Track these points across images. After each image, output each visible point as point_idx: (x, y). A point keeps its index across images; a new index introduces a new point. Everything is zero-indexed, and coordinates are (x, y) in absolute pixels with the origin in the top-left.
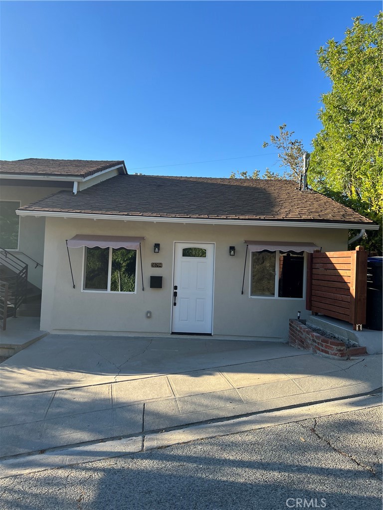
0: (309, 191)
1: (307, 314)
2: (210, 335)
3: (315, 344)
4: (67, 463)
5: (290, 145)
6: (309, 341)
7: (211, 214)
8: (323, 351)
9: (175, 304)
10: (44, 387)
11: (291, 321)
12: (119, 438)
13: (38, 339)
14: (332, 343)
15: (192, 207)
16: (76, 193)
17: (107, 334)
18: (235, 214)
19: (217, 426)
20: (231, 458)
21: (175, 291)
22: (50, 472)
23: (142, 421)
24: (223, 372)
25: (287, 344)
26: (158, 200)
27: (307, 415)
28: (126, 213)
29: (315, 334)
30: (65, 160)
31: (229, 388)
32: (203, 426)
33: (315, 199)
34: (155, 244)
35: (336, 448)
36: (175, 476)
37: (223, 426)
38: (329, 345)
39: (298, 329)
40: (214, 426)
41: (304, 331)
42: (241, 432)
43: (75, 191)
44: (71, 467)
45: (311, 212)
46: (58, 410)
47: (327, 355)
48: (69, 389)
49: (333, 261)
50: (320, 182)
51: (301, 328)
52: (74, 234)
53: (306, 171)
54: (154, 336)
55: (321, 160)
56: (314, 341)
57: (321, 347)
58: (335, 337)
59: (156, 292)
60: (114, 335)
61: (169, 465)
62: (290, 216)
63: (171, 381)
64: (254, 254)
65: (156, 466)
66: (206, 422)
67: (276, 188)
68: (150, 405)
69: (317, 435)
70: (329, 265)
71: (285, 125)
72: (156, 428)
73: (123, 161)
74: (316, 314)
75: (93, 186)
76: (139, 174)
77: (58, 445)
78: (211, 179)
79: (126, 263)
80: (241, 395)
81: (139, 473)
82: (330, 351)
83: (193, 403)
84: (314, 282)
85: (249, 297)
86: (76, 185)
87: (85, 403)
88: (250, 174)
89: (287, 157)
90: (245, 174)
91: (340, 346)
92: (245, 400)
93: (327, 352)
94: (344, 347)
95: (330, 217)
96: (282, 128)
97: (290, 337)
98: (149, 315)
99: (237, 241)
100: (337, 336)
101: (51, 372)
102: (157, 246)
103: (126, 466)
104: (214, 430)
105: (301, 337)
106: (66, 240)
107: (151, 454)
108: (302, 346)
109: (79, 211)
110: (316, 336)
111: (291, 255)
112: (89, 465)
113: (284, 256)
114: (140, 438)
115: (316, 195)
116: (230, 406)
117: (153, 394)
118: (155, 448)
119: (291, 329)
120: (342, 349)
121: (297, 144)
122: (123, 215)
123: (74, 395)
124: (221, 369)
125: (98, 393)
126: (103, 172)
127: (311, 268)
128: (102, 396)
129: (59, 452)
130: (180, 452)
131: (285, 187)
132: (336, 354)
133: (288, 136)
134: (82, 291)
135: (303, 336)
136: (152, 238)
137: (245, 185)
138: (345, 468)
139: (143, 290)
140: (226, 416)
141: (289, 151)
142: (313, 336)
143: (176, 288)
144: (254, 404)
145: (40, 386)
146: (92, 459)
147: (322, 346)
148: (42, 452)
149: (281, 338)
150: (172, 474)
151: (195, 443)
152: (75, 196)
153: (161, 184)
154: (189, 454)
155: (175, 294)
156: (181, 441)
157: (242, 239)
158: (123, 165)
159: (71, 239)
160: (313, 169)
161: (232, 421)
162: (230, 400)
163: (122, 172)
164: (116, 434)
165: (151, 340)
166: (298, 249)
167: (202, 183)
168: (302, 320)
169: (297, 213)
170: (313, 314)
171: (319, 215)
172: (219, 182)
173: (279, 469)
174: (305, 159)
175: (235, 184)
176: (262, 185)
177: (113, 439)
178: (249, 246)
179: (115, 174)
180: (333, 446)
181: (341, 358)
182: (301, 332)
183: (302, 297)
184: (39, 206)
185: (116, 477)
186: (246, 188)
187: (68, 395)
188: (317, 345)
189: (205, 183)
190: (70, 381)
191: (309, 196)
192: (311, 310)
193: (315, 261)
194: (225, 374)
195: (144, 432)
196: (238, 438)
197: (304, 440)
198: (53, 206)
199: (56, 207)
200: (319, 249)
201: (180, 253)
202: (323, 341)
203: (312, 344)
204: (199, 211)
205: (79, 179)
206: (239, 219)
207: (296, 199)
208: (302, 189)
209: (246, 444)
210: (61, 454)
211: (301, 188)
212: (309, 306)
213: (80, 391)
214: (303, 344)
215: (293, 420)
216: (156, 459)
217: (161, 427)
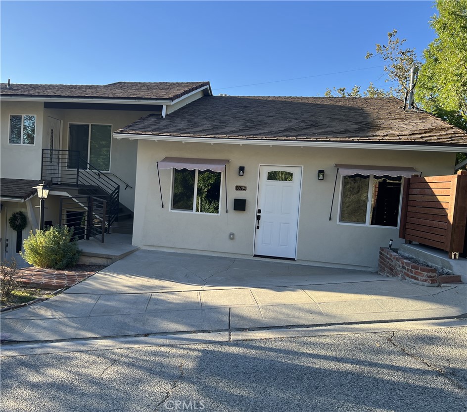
0: (415, 110)
1: (400, 243)
2: (294, 259)
3: (404, 270)
4: (167, 343)
5: (400, 56)
6: (398, 268)
7: (300, 136)
8: (412, 277)
9: (258, 228)
10: (142, 290)
11: (382, 249)
12: (209, 332)
13: (132, 252)
14: (422, 270)
15: (280, 129)
16: (164, 117)
17: (191, 252)
18: (326, 136)
19: (296, 331)
20: (308, 352)
21: (258, 214)
22: (154, 348)
23: (228, 320)
24: (305, 289)
25: (376, 273)
26: (244, 122)
27: (386, 329)
28: (213, 136)
29: (405, 261)
30: (152, 83)
31: (310, 302)
32: (283, 330)
33: (420, 119)
34: (240, 167)
35: (409, 353)
36: (258, 359)
37: (303, 331)
38: (419, 271)
39: (388, 256)
40: (294, 331)
41: (394, 258)
42: (319, 336)
43: (164, 114)
44: (171, 346)
45: (413, 134)
46: (156, 307)
47: (417, 281)
48: (163, 293)
49: (432, 186)
50: (432, 100)
51: (391, 255)
52: (163, 156)
53: (413, 87)
54: (237, 257)
55: (434, 74)
56: (403, 267)
57: (410, 274)
58: (428, 266)
59: (239, 215)
60: (198, 253)
61: (253, 352)
62: (387, 138)
63: (254, 294)
64: (345, 177)
65: (242, 351)
66: (287, 327)
67: (375, 108)
68: (235, 309)
69: (393, 343)
70: (427, 191)
71: (396, 32)
72: (241, 327)
73: (209, 82)
74: (410, 243)
75: (180, 109)
76: (224, 95)
77: (158, 332)
78: (302, 98)
79: (207, 188)
80: (321, 309)
81: (228, 354)
82: (419, 277)
83: (273, 311)
84: (410, 209)
85: (338, 224)
86: (164, 108)
87: (178, 304)
88: (349, 92)
89: (395, 70)
90: (343, 91)
91: (430, 273)
92: (325, 313)
93: (416, 279)
94: (435, 274)
95: (434, 139)
96: (391, 35)
97: (379, 265)
98: (232, 236)
99: (327, 164)
100: (430, 264)
101: (146, 280)
102: (242, 169)
103: (216, 349)
104: (294, 333)
105: (390, 265)
106: (157, 162)
107: (237, 344)
108: (390, 274)
109: (169, 134)
110: (405, 263)
111: (388, 181)
112: (186, 346)
113: (379, 182)
114: (227, 333)
115: (423, 114)
116: (311, 317)
117: (238, 302)
118: (241, 340)
119: (381, 257)
120: (433, 275)
121: (409, 54)
122: (210, 138)
123: (168, 297)
124: (303, 287)
125: (189, 298)
126: (190, 94)
127: (407, 194)
128: (193, 300)
129: (159, 337)
130: (262, 345)
131: (387, 106)
132: (425, 281)
133: (398, 44)
134: (170, 210)
135: (393, 264)
136: (237, 161)
137: (340, 104)
138: (415, 368)
139: (227, 212)
140: (305, 324)
141: (398, 63)
142: (402, 263)
143: (259, 211)
144: (334, 317)
145: (137, 289)
146: (187, 342)
147: (412, 273)
148: (146, 335)
149: (370, 267)
150: (255, 358)
151: (276, 340)
152: (164, 119)
153: (247, 105)
154: (270, 346)
155: (259, 218)
156: (263, 338)
157: (332, 163)
158: (208, 86)
159: (161, 161)
160: (424, 84)
161: (311, 329)
162: (311, 312)
163: (207, 94)
164: (205, 329)
165: (234, 260)
166: (394, 174)
167: (292, 104)
168: (395, 249)
169: (396, 135)
170: (406, 243)
171: (422, 138)
172: (310, 101)
173: (351, 362)
174: (412, 74)
175: (329, 104)
176: (359, 105)
177: (203, 331)
178: (340, 170)
179: (200, 96)
180: (407, 352)
181: (431, 285)
182: (391, 259)
183: (396, 226)
184: (133, 130)
185: (208, 355)
186: (341, 107)
187: (163, 297)
188: (406, 271)
189: (295, 103)
190: (163, 287)
191: (414, 116)
192: (404, 237)
193: (412, 186)
194: (307, 291)
195: (230, 329)
196: (317, 340)
197: (379, 346)
198: (145, 130)
199: (148, 131)
200: (419, 174)
201: (265, 176)
202: (413, 267)
203: (401, 271)
204: (287, 133)
205: (168, 102)
206: (330, 141)
207: (398, 120)
208: (407, 109)
209: (323, 344)
210: (161, 338)
211: (405, 107)
212: (403, 234)
213: (173, 294)
214: (392, 272)
215: (371, 331)
216: (241, 347)
217: (245, 327)
